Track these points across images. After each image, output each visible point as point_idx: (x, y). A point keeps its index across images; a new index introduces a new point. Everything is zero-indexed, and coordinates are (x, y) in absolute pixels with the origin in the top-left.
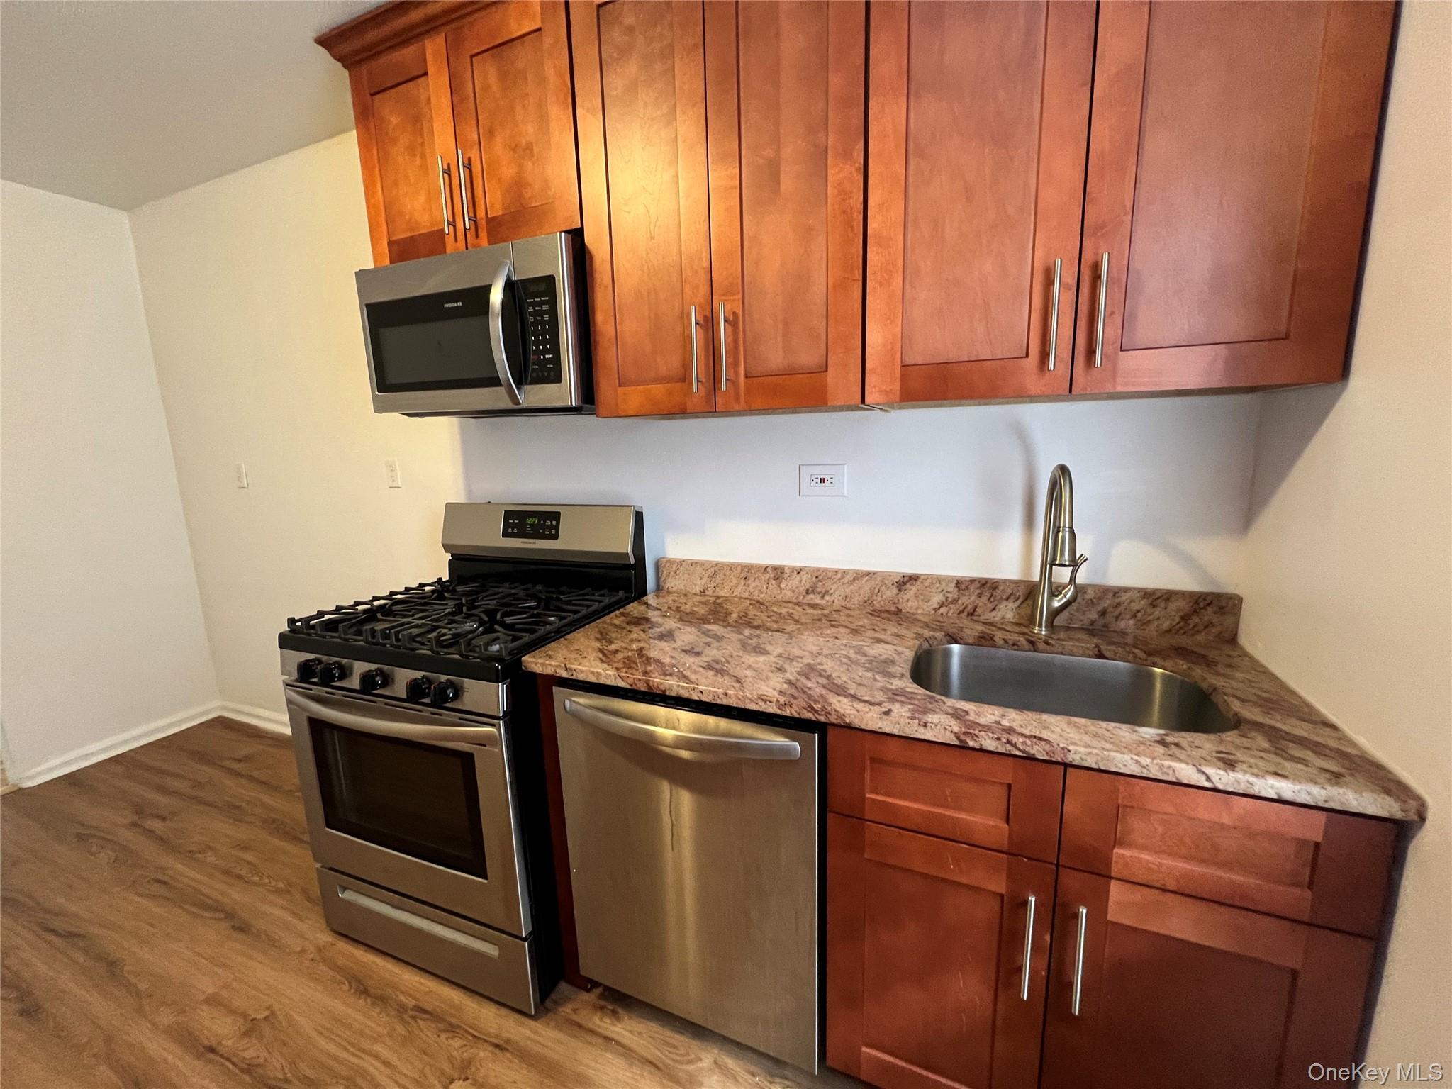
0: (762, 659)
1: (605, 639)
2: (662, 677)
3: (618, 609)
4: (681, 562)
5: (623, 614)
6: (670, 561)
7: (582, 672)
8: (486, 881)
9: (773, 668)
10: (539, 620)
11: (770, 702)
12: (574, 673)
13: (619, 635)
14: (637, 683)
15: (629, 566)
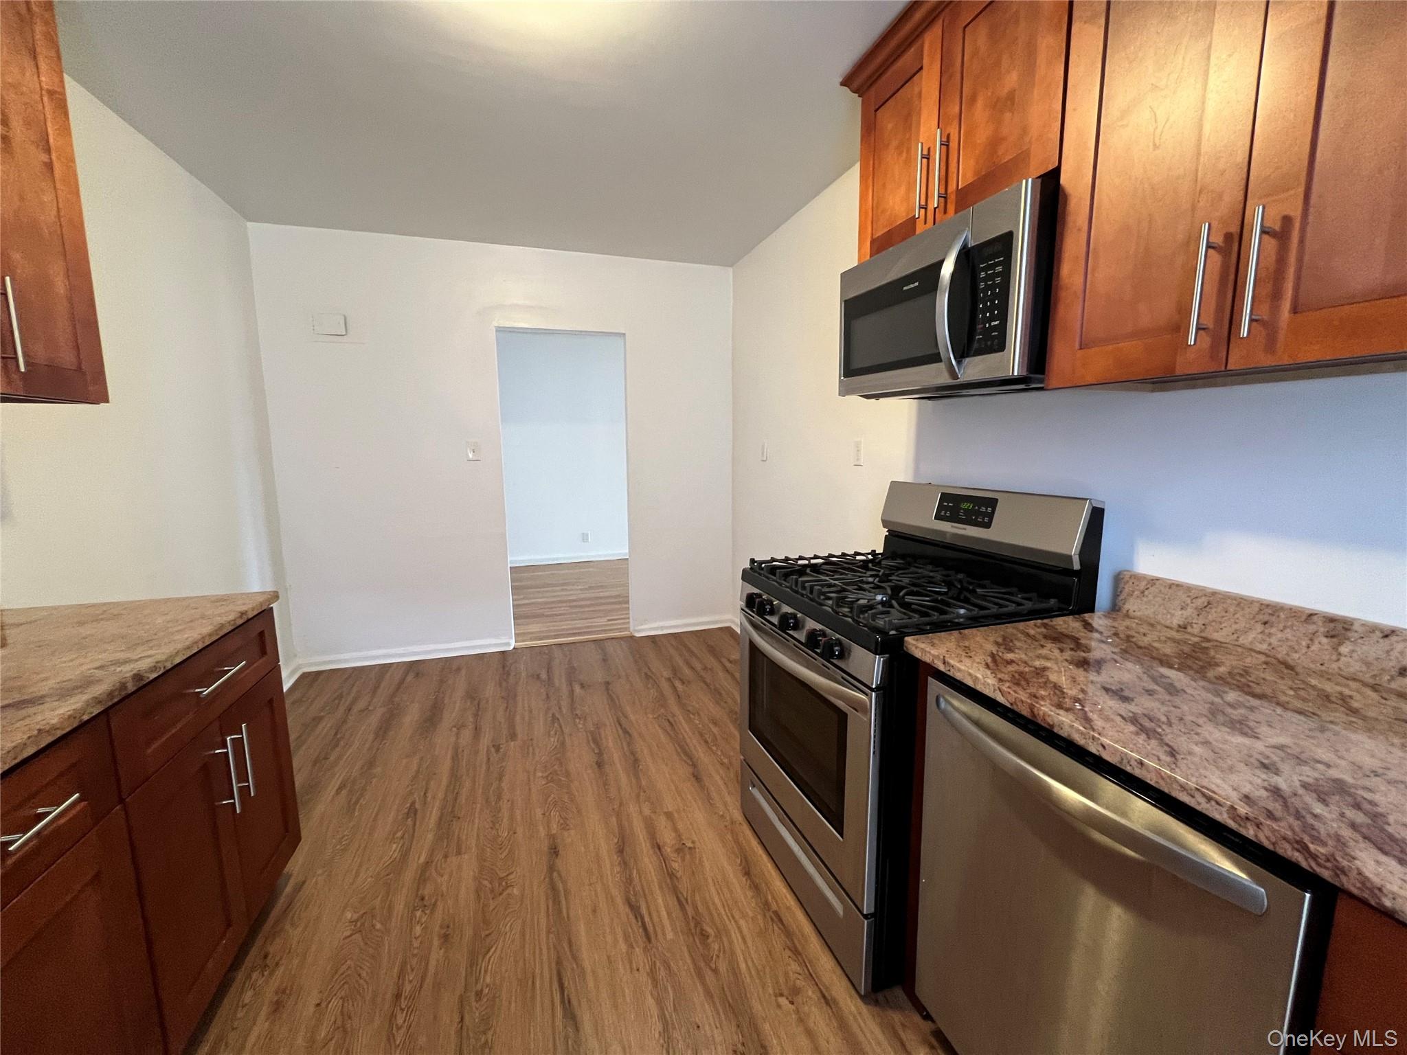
0: (1239, 740)
1: (1005, 645)
2: (1053, 708)
3: (1042, 618)
4: (1153, 581)
5: (1045, 626)
6: (1137, 578)
7: (959, 670)
8: (841, 839)
9: (1252, 760)
10: (941, 606)
11: (1218, 803)
12: (952, 670)
13: (1026, 646)
14: (1019, 704)
15: (1070, 572)
